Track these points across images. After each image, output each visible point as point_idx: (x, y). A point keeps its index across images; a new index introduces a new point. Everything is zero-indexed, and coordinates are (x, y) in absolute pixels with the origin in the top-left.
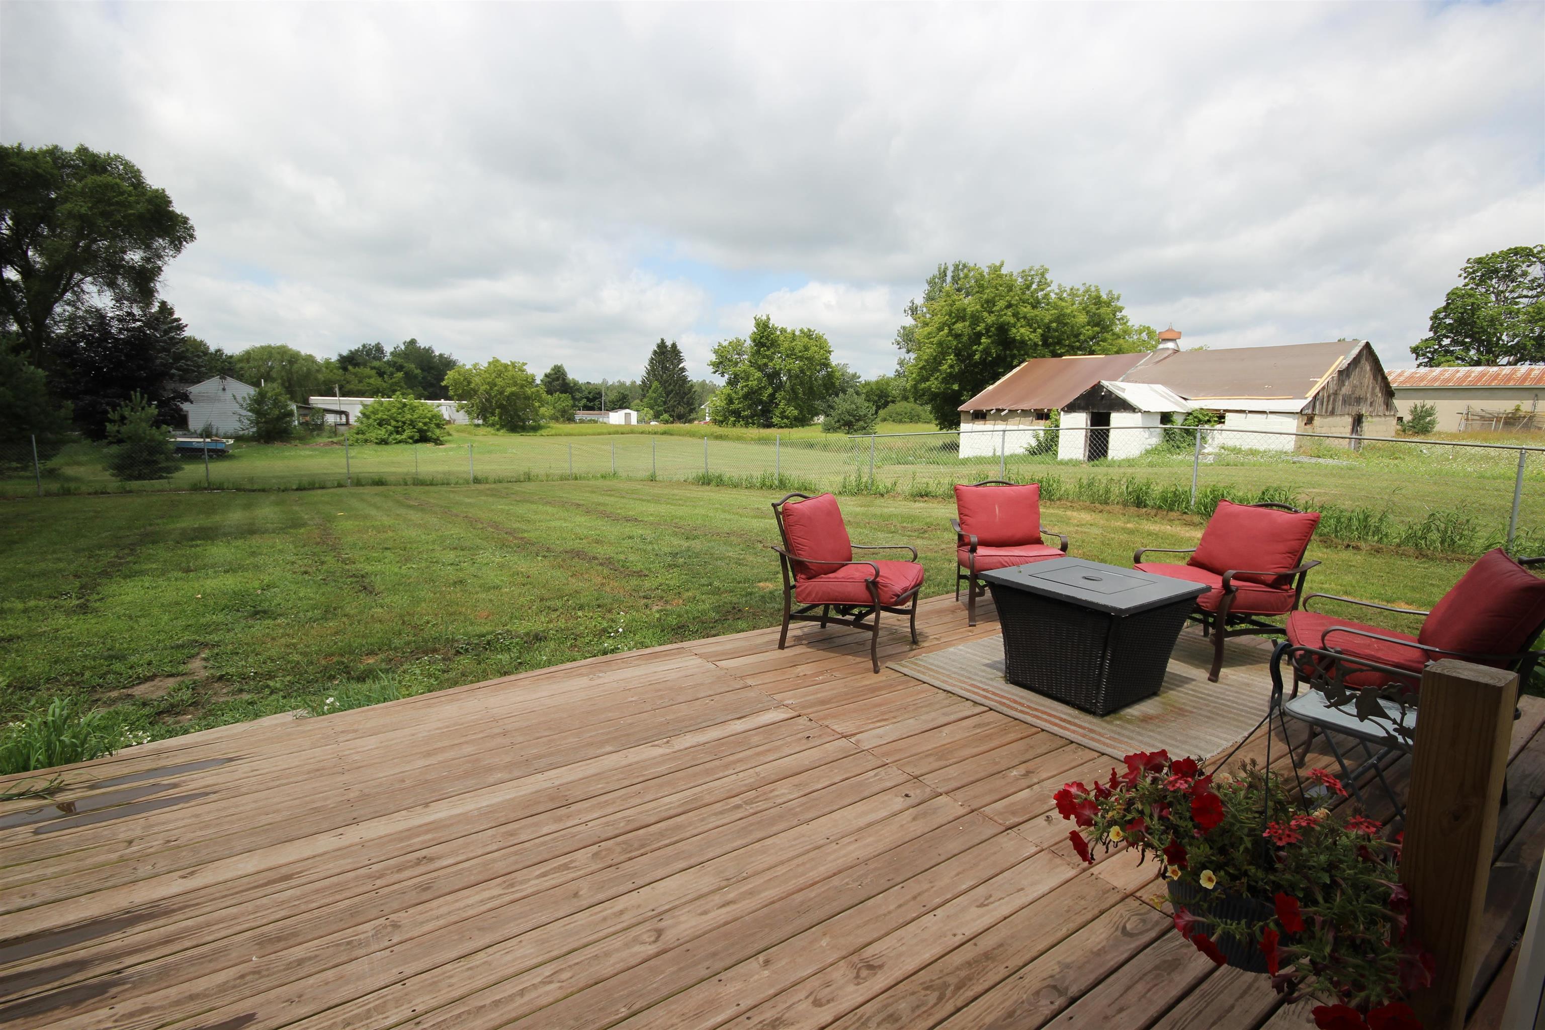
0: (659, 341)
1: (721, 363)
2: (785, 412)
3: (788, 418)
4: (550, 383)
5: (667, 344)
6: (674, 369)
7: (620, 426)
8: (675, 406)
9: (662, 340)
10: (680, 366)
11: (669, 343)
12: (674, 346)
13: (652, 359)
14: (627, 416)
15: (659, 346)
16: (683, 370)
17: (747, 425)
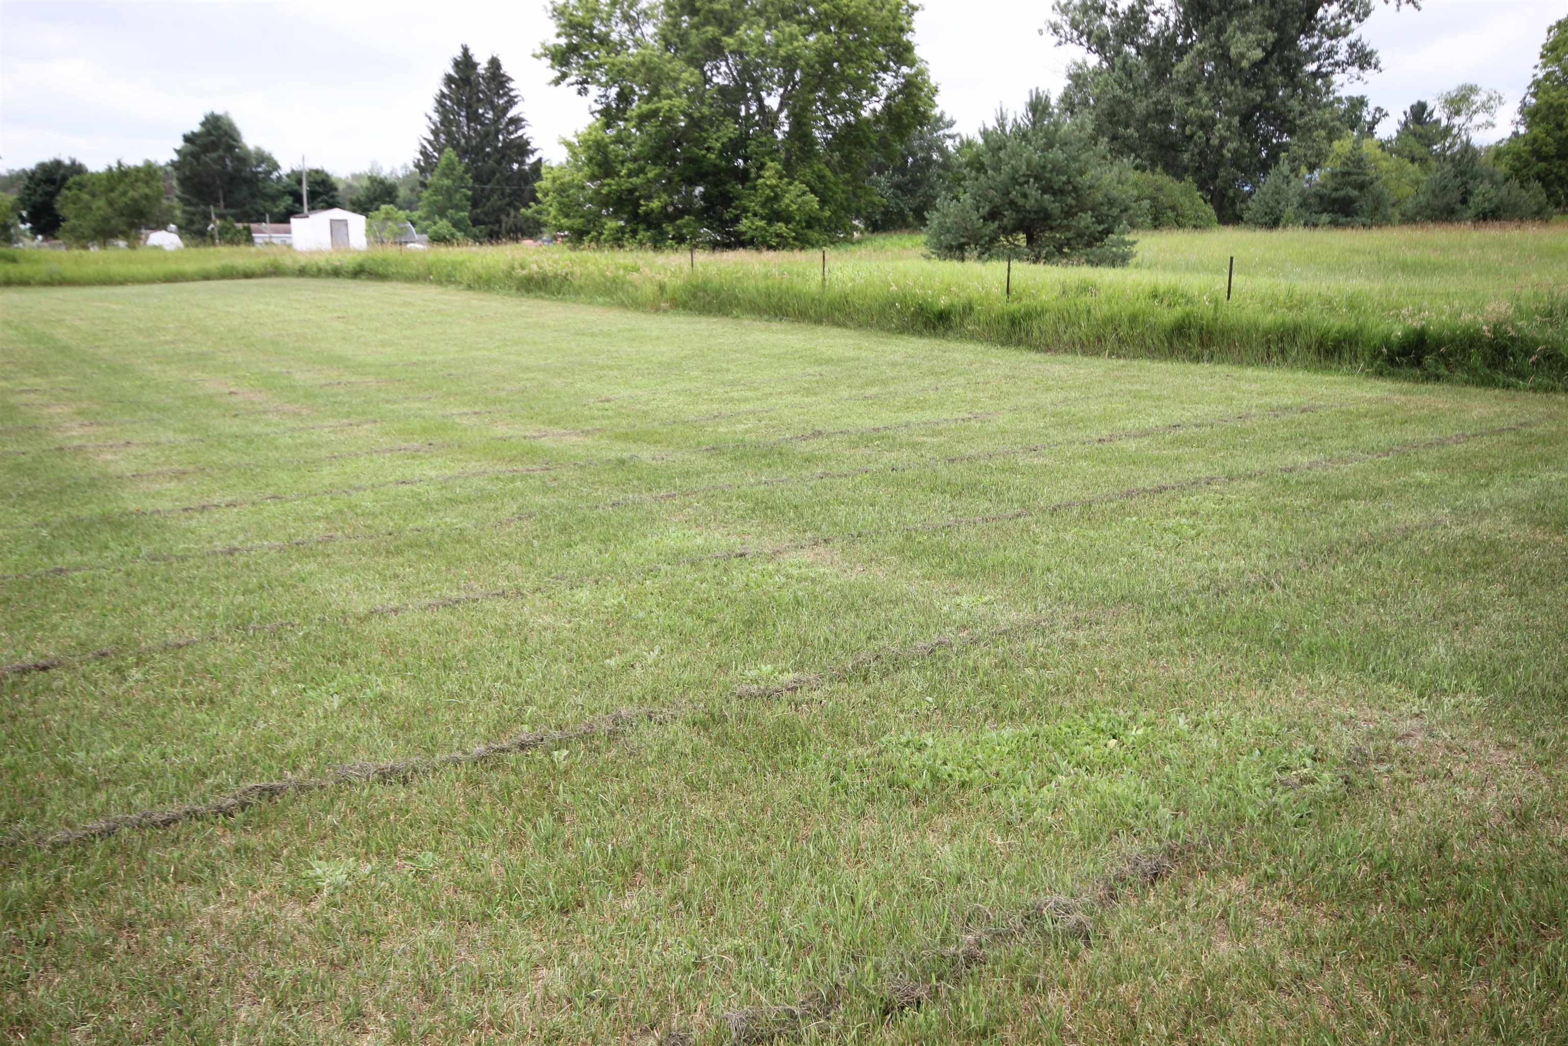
0: (458, 53)
1: (573, 49)
2: (777, 198)
3: (788, 219)
4: (194, 155)
5: (476, 58)
6: (496, 121)
7: (320, 252)
8: (501, 210)
9: (466, 50)
10: (511, 114)
11: (482, 61)
12: (495, 64)
13: (443, 95)
14: (337, 228)
15: (457, 64)
16: (517, 122)
17: (658, 244)
